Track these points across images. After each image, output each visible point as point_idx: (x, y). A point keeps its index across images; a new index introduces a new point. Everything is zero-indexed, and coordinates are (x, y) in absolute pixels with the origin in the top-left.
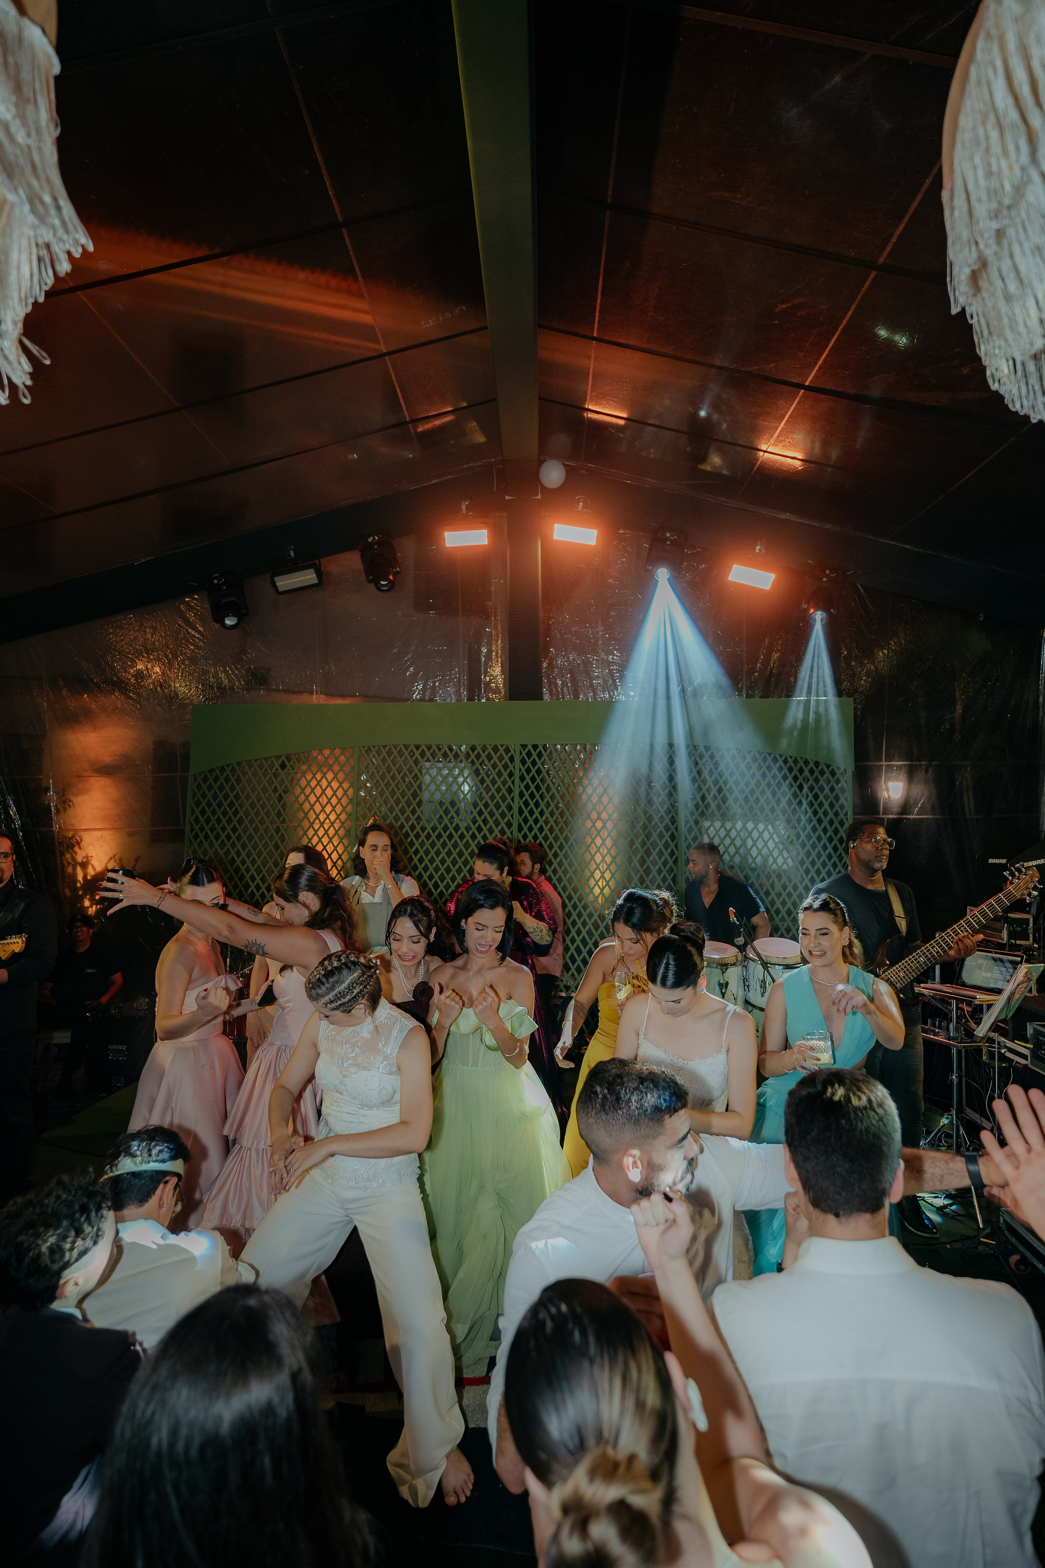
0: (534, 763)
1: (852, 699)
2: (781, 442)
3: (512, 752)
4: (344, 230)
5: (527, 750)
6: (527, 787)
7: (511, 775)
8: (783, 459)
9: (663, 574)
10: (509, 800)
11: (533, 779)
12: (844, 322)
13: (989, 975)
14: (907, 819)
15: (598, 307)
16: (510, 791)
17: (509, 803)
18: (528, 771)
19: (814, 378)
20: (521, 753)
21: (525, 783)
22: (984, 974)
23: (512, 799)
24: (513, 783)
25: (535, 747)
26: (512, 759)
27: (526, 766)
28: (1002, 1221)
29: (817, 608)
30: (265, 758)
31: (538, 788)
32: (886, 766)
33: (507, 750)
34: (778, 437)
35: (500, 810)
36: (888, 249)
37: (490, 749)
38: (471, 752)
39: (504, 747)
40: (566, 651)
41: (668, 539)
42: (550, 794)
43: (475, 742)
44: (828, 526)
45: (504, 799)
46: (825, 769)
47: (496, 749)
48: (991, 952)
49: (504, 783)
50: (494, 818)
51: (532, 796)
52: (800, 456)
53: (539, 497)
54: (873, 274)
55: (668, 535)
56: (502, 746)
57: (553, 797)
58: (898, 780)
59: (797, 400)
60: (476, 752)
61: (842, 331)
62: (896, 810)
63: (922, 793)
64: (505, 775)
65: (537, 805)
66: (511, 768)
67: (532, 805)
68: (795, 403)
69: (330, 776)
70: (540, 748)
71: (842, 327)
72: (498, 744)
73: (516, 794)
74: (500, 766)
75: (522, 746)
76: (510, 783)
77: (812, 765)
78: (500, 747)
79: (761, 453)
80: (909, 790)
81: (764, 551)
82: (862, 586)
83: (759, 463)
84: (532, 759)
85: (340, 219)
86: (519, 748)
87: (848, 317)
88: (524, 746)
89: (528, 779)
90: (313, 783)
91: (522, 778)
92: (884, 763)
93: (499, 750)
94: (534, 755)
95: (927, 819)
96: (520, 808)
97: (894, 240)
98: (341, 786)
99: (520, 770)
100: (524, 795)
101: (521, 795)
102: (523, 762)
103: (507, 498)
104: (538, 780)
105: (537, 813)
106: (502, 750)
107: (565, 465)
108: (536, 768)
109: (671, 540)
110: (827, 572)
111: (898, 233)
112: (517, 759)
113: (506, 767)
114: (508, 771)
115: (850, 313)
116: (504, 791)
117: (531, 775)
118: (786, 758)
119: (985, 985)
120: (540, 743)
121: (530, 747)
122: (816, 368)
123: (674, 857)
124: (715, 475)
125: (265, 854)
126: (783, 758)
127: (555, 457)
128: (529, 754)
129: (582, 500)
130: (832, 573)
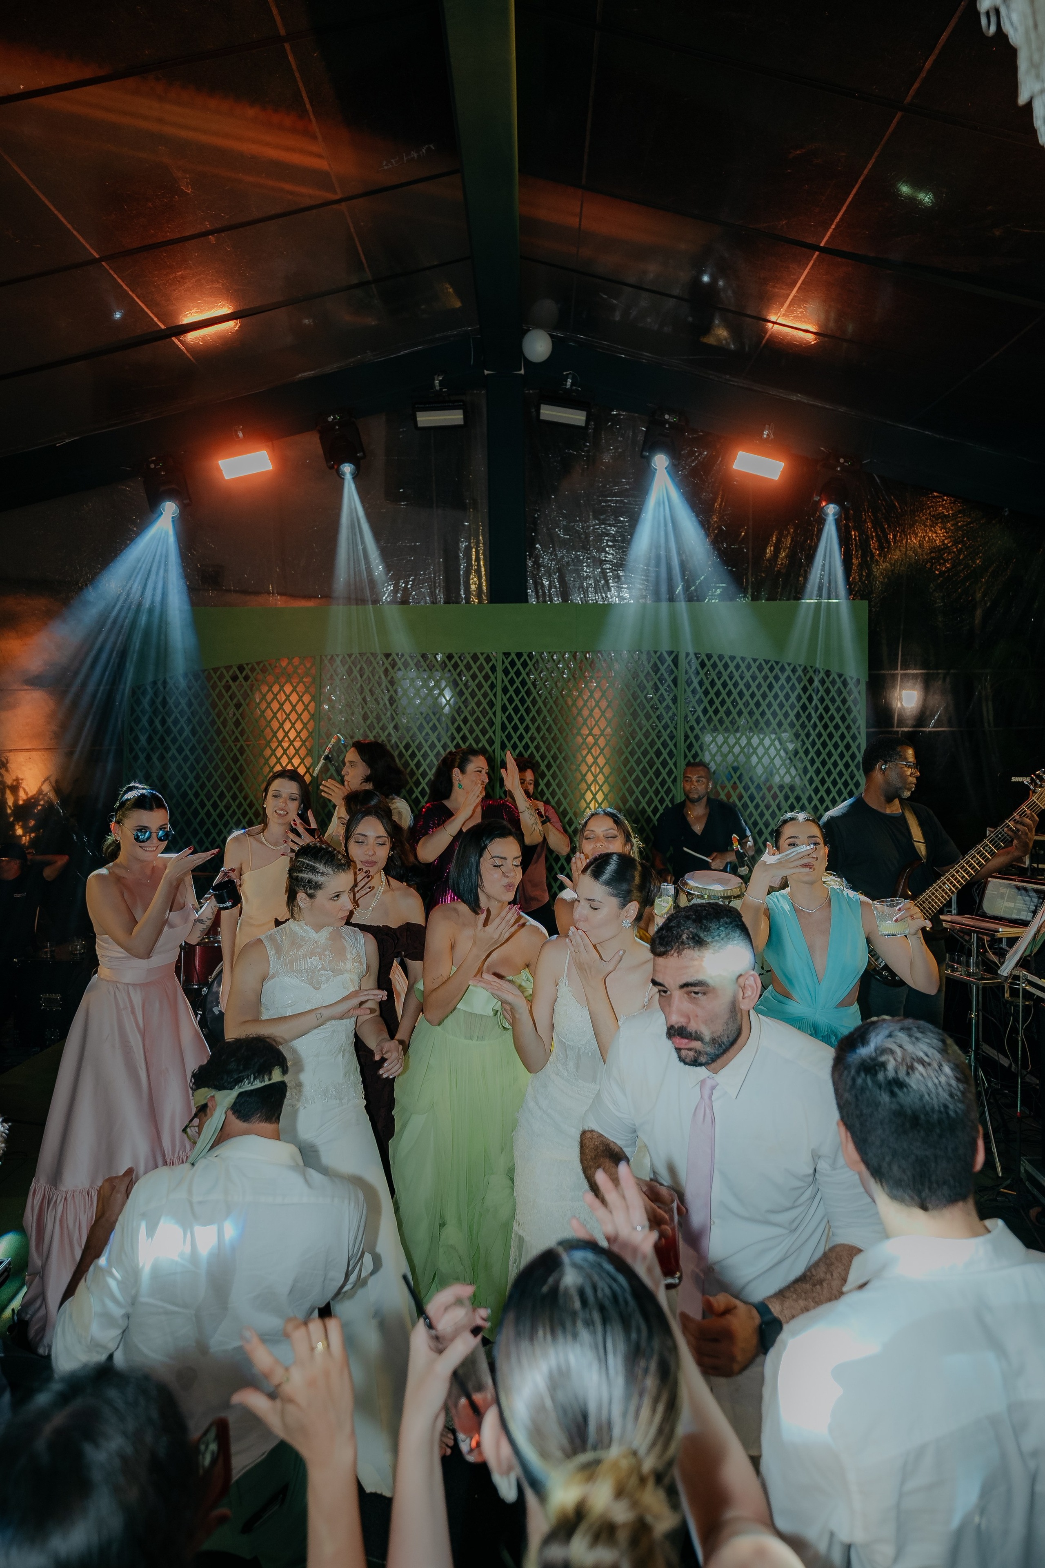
0: (518, 673)
1: (866, 602)
2: (792, 312)
3: (494, 661)
4: (287, 46)
5: (510, 659)
6: (511, 700)
7: (492, 686)
8: (795, 332)
9: (661, 461)
10: (491, 714)
11: (517, 692)
12: (866, 172)
13: (1012, 905)
14: (923, 732)
16: (491, 704)
17: (491, 718)
18: (512, 682)
19: (830, 237)
20: (503, 662)
21: (508, 695)
22: (1007, 904)
23: (494, 714)
24: (495, 695)
25: (519, 655)
26: (493, 669)
27: (510, 677)
28: (1022, 1170)
29: (829, 502)
30: (213, 669)
31: (522, 701)
32: (902, 675)
33: (488, 659)
34: (789, 306)
35: (481, 726)
36: (916, 86)
37: (468, 658)
38: (447, 662)
39: (485, 655)
40: (554, 547)
41: (667, 421)
42: (536, 708)
43: (453, 651)
44: (841, 409)
45: (484, 713)
46: (837, 679)
47: (475, 658)
48: (1015, 880)
49: (485, 695)
50: (474, 735)
51: (516, 710)
52: (812, 328)
53: (522, 372)
54: (899, 115)
55: (667, 417)
56: (482, 654)
57: (539, 712)
58: (913, 689)
59: (811, 264)
60: (453, 662)
61: (863, 182)
62: (910, 722)
63: (939, 703)
64: (486, 686)
65: (522, 720)
66: (493, 678)
67: (516, 720)
68: (809, 267)
69: (288, 689)
70: (525, 656)
71: (862, 178)
72: (478, 650)
73: (498, 707)
74: (480, 677)
75: (504, 654)
76: (491, 696)
77: (822, 674)
78: (480, 655)
79: (770, 325)
80: (925, 700)
81: (772, 437)
82: (877, 477)
83: (767, 336)
84: (515, 669)
85: (282, 32)
86: (500, 657)
87: (870, 166)
88: (507, 655)
89: (511, 691)
90: (270, 697)
91: (505, 690)
92: (899, 672)
93: (478, 659)
94: (519, 665)
95: (944, 731)
96: (503, 724)
97: (923, 74)
98: (300, 699)
99: (503, 681)
100: (507, 709)
101: (504, 709)
102: (506, 672)
103: (486, 372)
104: (523, 693)
105: (521, 730)
106: (482, 659)
107: (552, 336)
108: (521, 678)
109: (670, 423)
110: (842, 460)
111: (928, 65)
112: (500, 669)
113: (486, 677)
114: (489, 682)
115: (873, 161)
116: (485, 704)
117: (515, 686)
118: (795, 667)
119: (1007, 916)
120: (525, 650)
121: (513, 656)
122: (833, 227)
123: (673, 777)
124: (719, 350)
125: (216, 777)
126: (792, 667)
127: (539, 326)
128: (513, 664)
129: (570, 376)
130: (845, 462)
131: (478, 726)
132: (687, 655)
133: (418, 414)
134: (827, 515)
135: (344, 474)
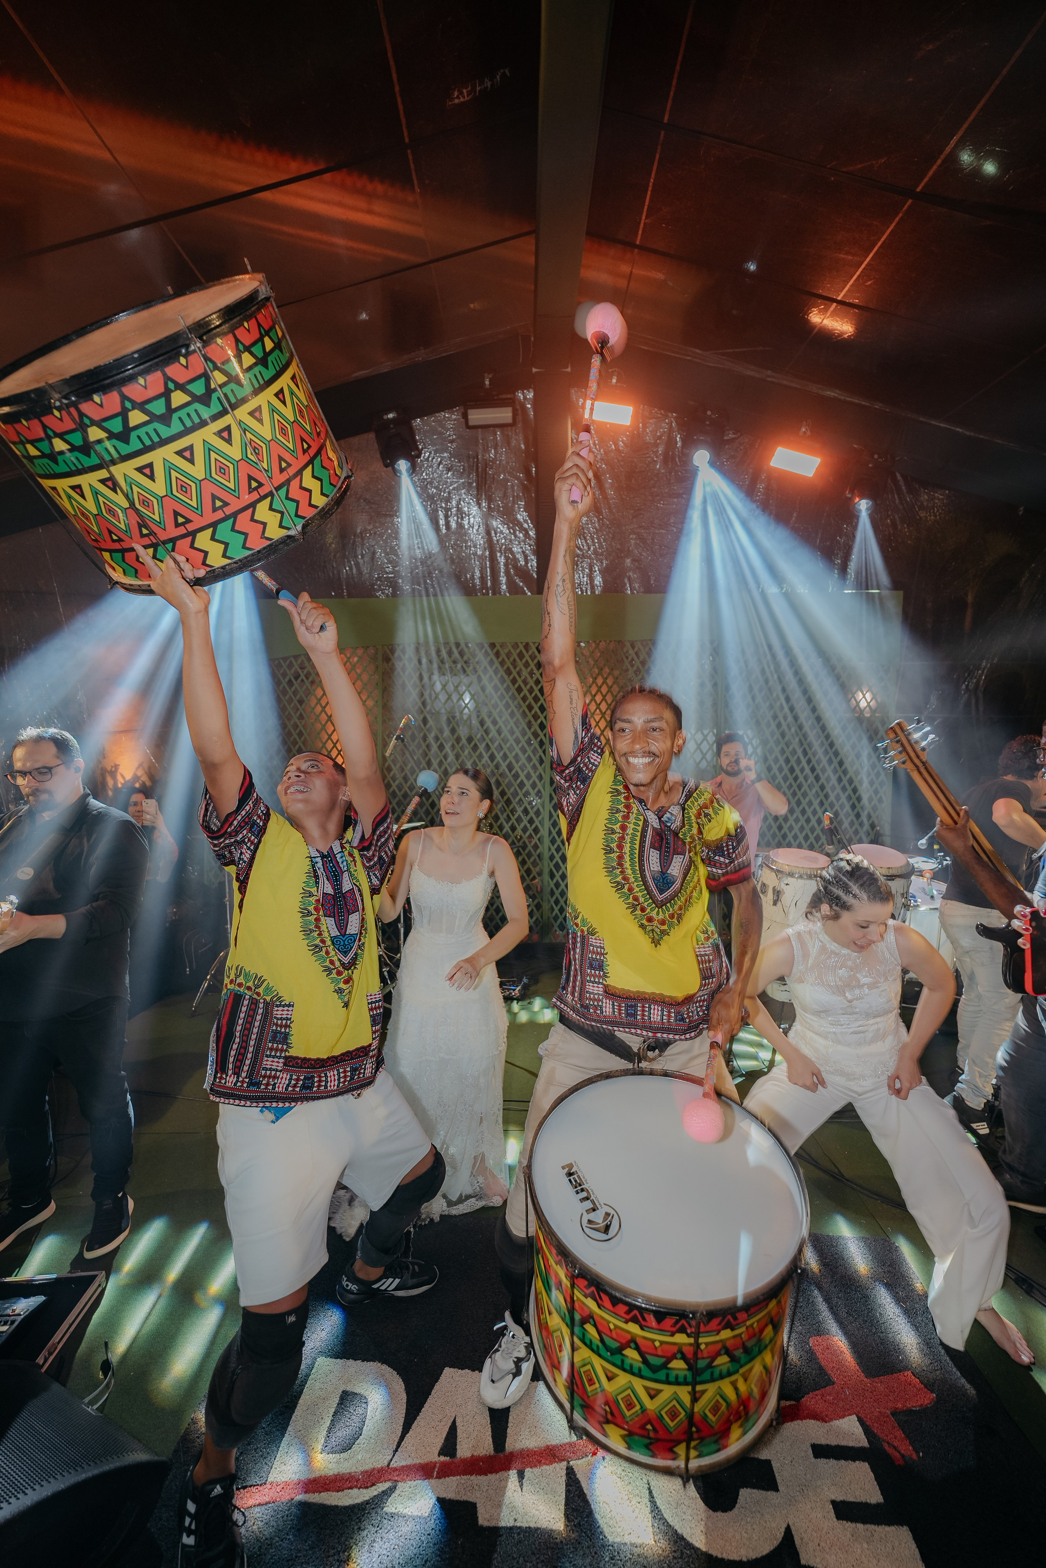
9: (701, 457)
29: (862, 498)
30: (283, 658)
35: (533, 712)
37: (521, 647)
41: (708, 418)
44: (877, 406)
47: (527, 646)
53: (569, 370)
55: (709, 413)
56: (534, 643)
59: (897, 219)
72: (530, 641)
81: (809, 433)
82: (902, 476)
98: (365, 687)
103: (534, 370)
109: (711, 420)
110: (876, 456)
129: (616, 373)
130: (879, 457)
131: (530, 711)
133: (470, 412)
134: (860, 510)
135: (400, 472)
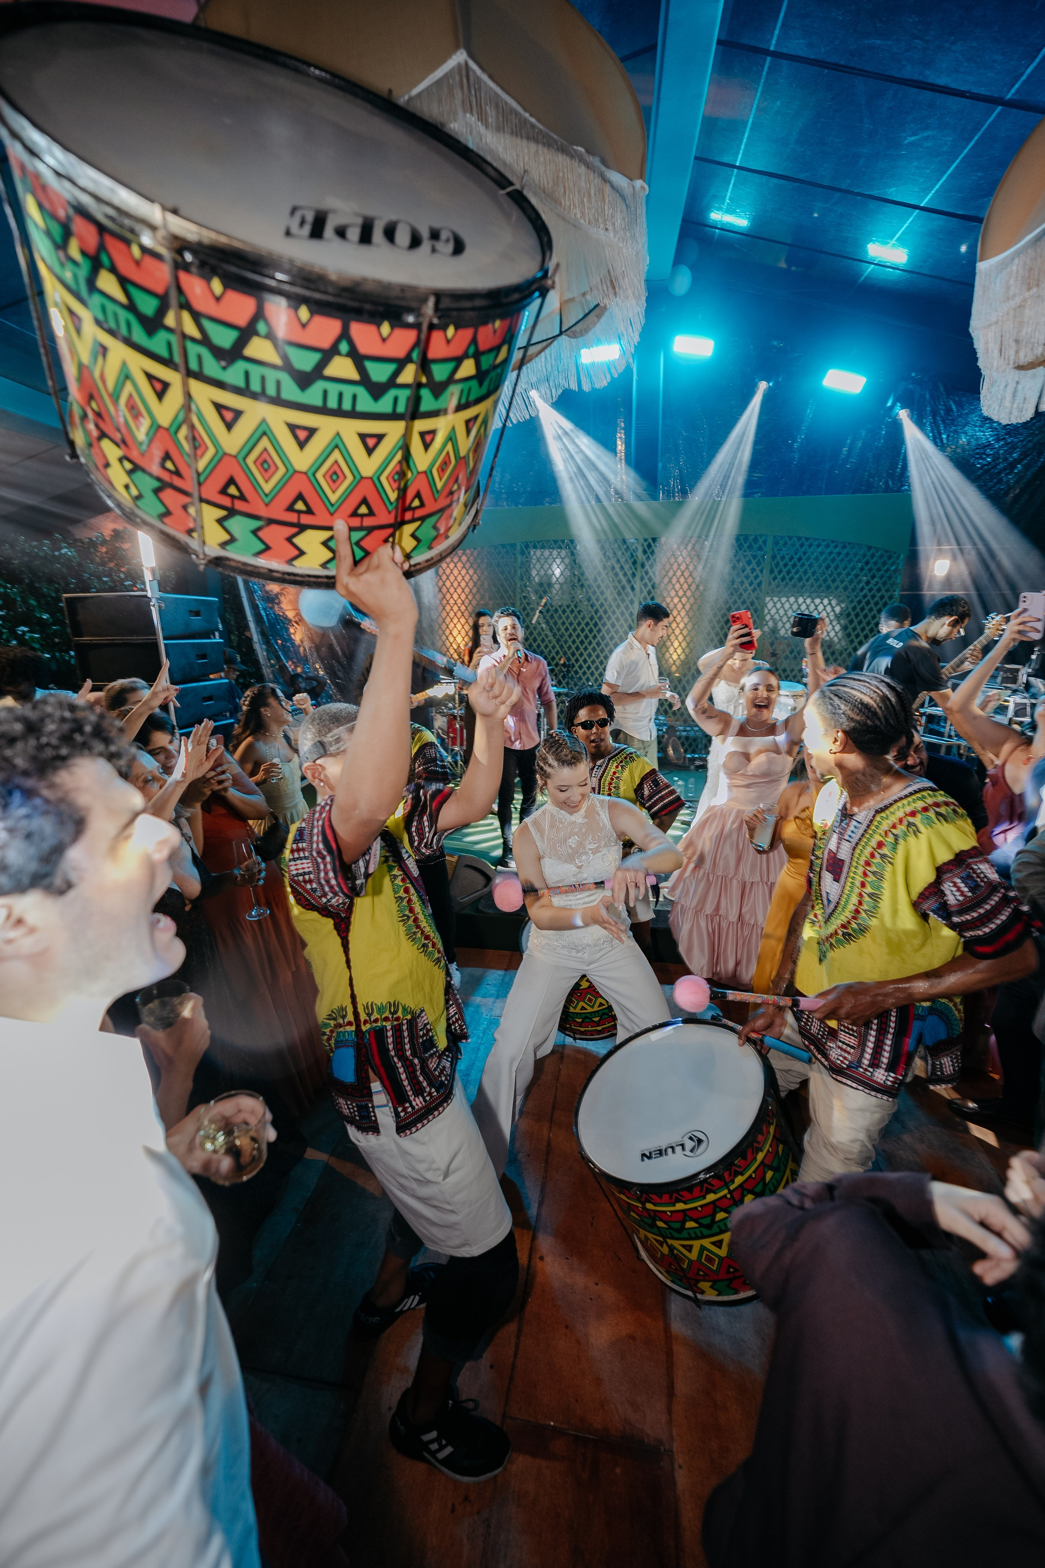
5: (647, 543)
15: (745, 140)
19: (929, 200)
36: (1017, 86)
41: (773, 347)
46: (883, 554)
54: (999, 109)
55: (775, 342)
59: (910, 220)
77: (873, 550)
83: (865, 274)
107: (692, 274)
109: (777, 348)
110: (913, 374)
111: (1029, 71)
112: (639, 549)
113: (630, 556)
114: (632, 559)
122: (933, 192)
130: (916, 375)
132: (775, 537)
